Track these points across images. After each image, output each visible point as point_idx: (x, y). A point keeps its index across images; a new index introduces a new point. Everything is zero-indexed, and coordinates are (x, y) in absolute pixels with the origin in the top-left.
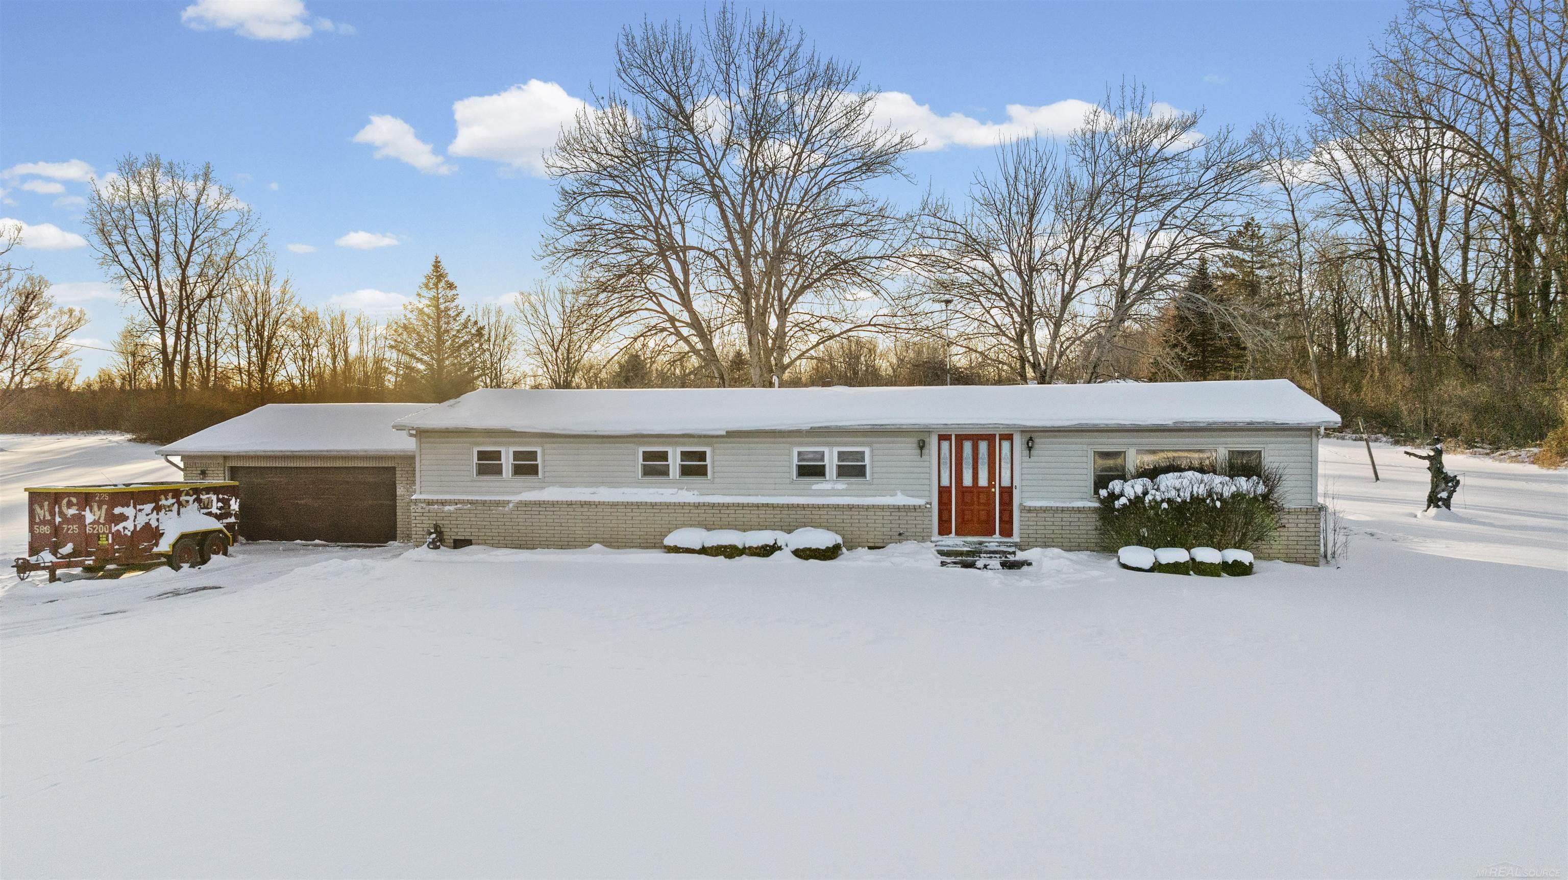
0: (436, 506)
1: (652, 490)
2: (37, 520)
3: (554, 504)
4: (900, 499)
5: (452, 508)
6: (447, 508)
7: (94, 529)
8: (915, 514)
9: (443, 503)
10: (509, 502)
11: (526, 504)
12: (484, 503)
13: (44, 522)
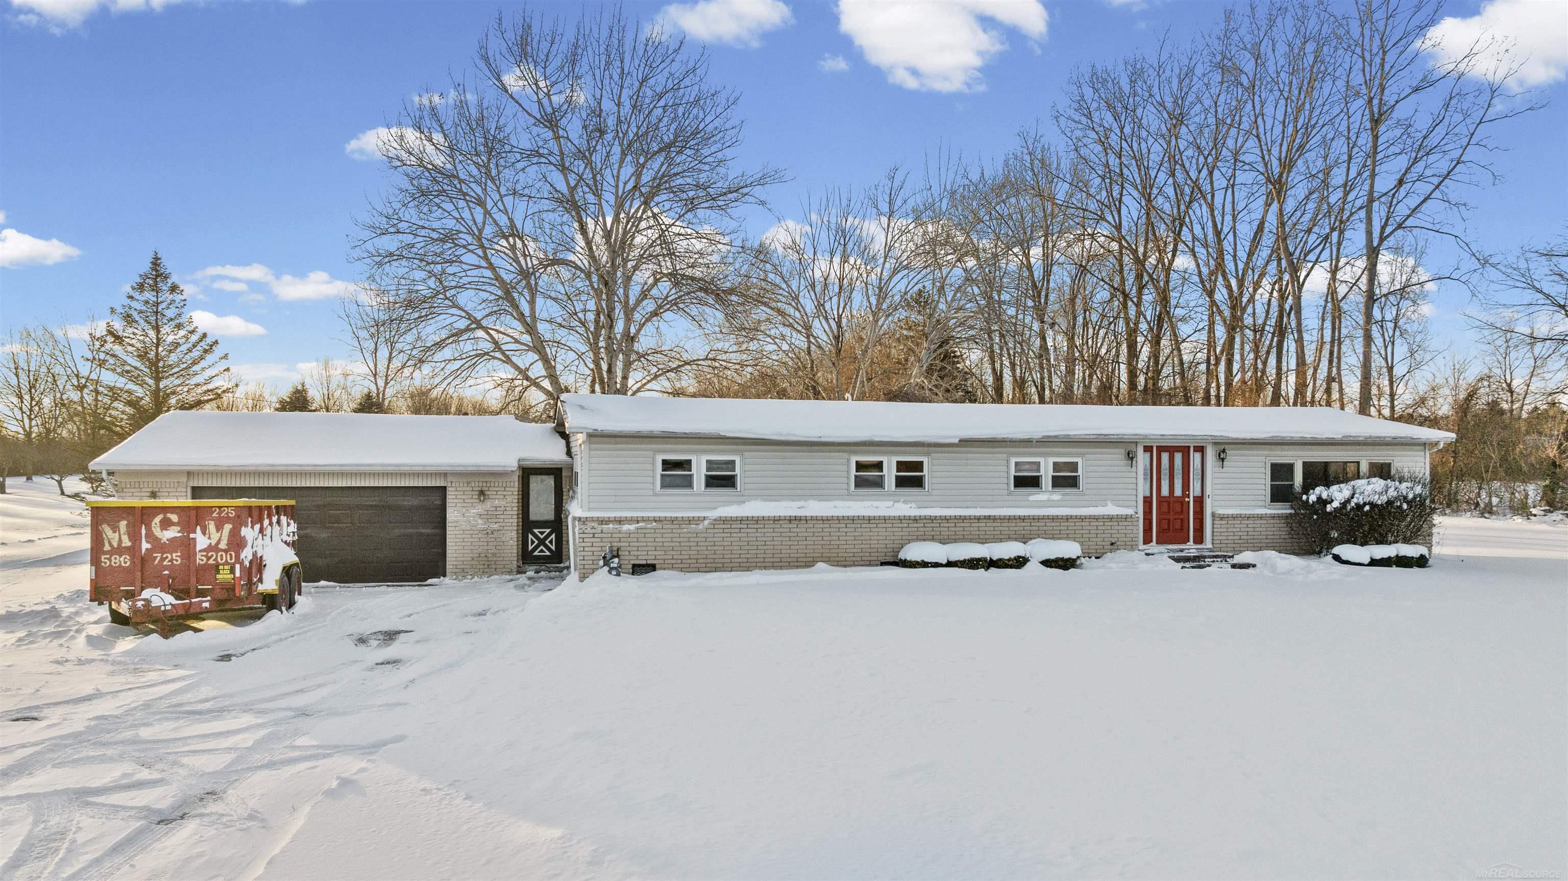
0: (611, 526)
1: (867, 503)
2: (107, 547)
3: (757, 520)
4: (1111, 509)
5: (632, 527)
6: (626, 527)
7: (209, 558)
8: (1125, 523)
9: (620, 521)
10: (705, 518)
11: (724, 520)
12: (673, 520)
13: (119, 550)
